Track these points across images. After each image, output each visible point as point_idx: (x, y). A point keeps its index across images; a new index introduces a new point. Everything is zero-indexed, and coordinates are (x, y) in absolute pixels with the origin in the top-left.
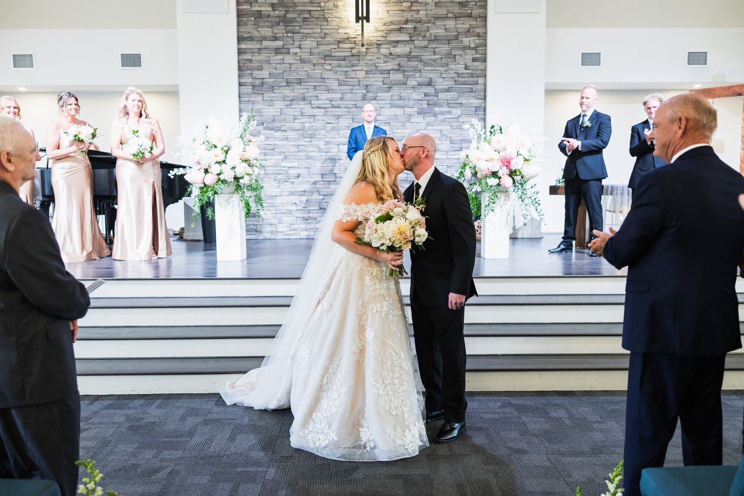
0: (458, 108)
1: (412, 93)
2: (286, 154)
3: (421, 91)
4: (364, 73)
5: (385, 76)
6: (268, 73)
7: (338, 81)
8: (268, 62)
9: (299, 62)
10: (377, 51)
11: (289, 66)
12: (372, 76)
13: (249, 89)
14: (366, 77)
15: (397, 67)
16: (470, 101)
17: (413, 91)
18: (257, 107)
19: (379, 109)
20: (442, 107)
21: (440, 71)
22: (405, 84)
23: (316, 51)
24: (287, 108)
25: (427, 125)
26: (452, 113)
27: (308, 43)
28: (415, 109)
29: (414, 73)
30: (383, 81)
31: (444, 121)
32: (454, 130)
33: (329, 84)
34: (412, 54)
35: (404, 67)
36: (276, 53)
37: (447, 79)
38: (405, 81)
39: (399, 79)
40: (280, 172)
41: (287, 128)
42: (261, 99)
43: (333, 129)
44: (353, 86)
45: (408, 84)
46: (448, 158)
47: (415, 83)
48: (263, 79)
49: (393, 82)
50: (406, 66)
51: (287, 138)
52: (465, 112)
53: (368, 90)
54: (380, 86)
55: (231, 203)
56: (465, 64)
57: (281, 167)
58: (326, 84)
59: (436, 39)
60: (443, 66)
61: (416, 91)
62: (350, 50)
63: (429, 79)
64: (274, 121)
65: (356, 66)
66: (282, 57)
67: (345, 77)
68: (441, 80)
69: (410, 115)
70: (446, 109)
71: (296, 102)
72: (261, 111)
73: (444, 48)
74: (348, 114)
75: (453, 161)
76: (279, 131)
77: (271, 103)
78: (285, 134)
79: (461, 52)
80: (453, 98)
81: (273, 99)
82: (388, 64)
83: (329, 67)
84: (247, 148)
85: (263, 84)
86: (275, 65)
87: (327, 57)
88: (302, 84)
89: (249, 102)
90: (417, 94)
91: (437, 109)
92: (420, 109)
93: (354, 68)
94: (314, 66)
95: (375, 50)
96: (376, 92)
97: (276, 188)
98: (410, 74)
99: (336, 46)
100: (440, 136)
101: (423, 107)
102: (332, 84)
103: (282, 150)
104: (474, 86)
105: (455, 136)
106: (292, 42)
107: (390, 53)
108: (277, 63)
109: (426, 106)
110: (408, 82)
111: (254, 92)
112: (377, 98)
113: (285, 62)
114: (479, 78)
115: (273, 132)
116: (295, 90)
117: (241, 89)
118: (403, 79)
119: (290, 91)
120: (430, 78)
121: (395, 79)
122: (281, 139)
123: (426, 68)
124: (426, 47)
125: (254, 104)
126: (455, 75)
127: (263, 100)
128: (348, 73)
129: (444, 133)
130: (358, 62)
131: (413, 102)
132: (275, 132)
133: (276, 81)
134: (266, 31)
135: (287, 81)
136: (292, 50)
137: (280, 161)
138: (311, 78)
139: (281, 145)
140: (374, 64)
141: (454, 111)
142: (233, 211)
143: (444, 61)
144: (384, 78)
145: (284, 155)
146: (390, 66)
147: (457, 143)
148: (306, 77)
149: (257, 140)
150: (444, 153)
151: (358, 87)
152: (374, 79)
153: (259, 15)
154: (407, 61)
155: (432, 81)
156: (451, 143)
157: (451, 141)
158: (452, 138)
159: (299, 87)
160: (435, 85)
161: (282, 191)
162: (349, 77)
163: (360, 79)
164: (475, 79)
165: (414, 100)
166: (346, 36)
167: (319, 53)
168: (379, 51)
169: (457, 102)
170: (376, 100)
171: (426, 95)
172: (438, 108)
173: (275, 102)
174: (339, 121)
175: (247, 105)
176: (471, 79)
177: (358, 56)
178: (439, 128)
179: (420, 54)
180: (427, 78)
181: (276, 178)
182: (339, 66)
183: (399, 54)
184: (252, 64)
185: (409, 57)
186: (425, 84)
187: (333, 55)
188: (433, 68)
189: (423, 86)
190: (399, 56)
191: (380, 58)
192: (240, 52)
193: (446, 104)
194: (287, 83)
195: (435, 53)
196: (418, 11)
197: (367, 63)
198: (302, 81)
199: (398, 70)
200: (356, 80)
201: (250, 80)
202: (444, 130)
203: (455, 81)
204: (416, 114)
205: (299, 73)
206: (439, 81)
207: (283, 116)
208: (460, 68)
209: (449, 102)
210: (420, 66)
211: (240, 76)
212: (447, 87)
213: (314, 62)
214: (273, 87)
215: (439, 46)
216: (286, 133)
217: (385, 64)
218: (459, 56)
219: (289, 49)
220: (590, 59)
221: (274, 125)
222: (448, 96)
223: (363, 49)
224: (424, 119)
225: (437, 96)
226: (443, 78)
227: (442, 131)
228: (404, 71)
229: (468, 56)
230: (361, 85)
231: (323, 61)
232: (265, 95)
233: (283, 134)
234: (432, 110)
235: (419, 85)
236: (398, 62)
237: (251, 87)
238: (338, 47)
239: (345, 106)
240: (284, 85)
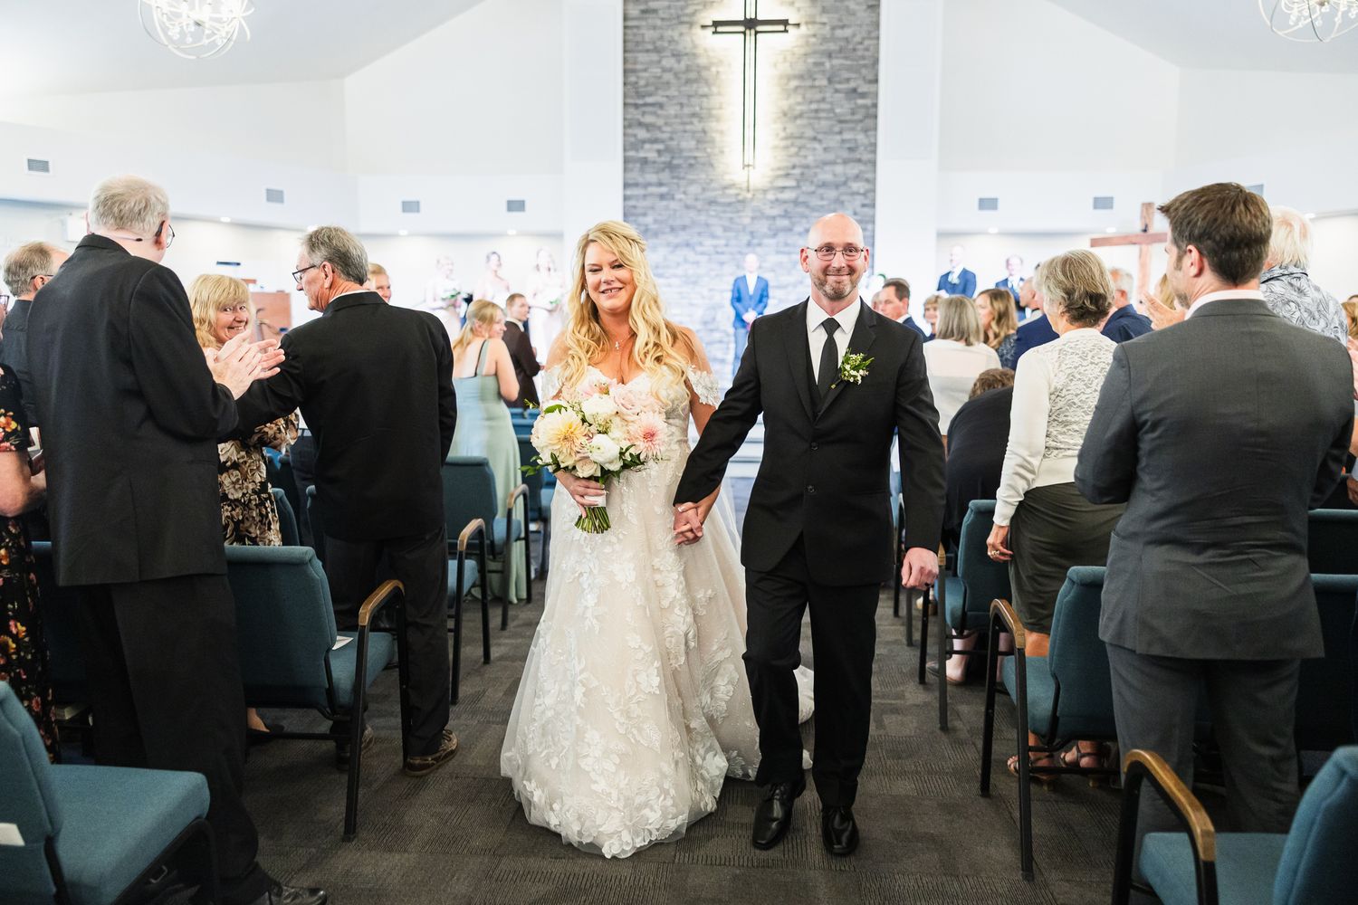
4: (749, 219)
5: (771, 222)
6: (652, 219)
7: (723, 227)
8: (653, 208)
9: (684, 208)
10: (763, 197)
11: (673, 212)
12: (757, 222)
14: (751, 224)
15: (783, 214)
22: (791, 230)
23: (701, 197)
24: (671, 254)
27: (694, 189)
30: (769, 227)
33: (713, 231)
34: (799, 200)
35: (790, 213)
36: (661, 199)
38: (791, 228)
39: (785, 225)
43: (717, 276)
44: (738, 232)
48: (648, 225)
49: (779, 228)
50: (792, 212)
53: (753, 236)
54: (765, 233)
58: (710, 231)
59: (824, 185)
62: (735, 196)
65: (742, 212)
66: (667, 203)
67: (729, 223)
71: (680, 248)
73: (832, 194)
79: (849, 198)
82: (774, 210)
83: (714, 214)
86: (659, 211)
87: (712, 202)
88: (686, 230)
93: (739, 214)
94: (699, 212)
95: (761, 196)
96: (761, 238)
99: (720, 192)
102: (717, 231)
106: (677, 188)
107: (777, 199)
108: (662, 209)
112: (762, 245)
113: (669, 208)
116: (679, 236)
118: (789, 225)
119: (674, 238)
121: (781, 225)
124: (813, 193)
128: (733, 219)
130: (743, 208)
133: (660, 227)
134: (652, 178)
136: (677, 197)
138: (695, 224)
140: (759, 210)
144: (769, 224)
146: (776, 212)
148: (691, 224)
151: (743, 234)
152: (759, 225)
153: (645, 161)
154: (793, 208)
159: (684, 233)
162: (734, 223)
163: (746, 226)
166: (731, 182)
167: (704, 199)
168: (766, 197)
174: (723, 268)
177: (743, 202)
179: (808, 200)
182: (724, 212)
183: (786, 200)
185: (795, 203)
187: (718, 201)
190: (786, 202)
191: (766, 204)
194: (671, 229)
195: (822, 199)
196: (805, 157)
197: (752, 210)
198: (686, 227)
199: (784, 216)
200: (741, 226)
205: (684, 219)
207: (667, 263)
210: (807, 212)
213: (699, 208)
214: (657, 233)
215: (827, 191)
217: (771, 210)
218: (848, 202)
219: (674, 195)
220: (987, 204)
223: (749, 196)
228: (790, 217)
229: (857, 202)
230: (746, 232)
231: (708, 207)
236: (784, 208)
238: (724, 193)
239: (730, 252)
240: (668, 231)
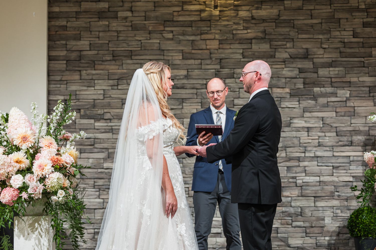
0: (345, 89)
1: (284, 68)
2: (110, 151)
3: (294, 65)
4: (217, 42)
5: (245, 46)
6: (87, 43)
7: (182, 53)
8: (89, 29)
9: (130, 29)
10: (235, 15)
11: (116, 34)
12: (228, 47)
13: (62, 65)
14: (219, 49)
15: (260, 35)
16: (361, 79)
17: (283, 66)
18: (73, 88)
19: (238, 90)
20: (324, 87)
21: (320, 40)
22: (273, 56)
23: (153, 14)
24: (112, 89)
25: (304, 112)
26: (338, 96)
27: (143, 5)
28: (287, 90)
29: (285, 43)
30: (242, 53)
31: (327, 105)
32: (342, 118)
33: (170, 58)
34: (282, 18)
35: (271, 34)
36: (99, 18)
37: (330, 50)
38: (272, 53)
39: (264, 50)
40: (102, 176)
41: (113, 116)
42: (77, 77)
44: (201, 59)
45: (276, 57)
46: (333, 156)
47: (286, 55)
48: (81, 51)
49: (256, 53)
50: (273, 33)
51: (112, 129)
52: (354, 94)
53: (223, 64)
54: (239, 60)
55: (37, 229)
56: (353, 31)
57: (103, 168)
58: (165, 57)
60: (323, 34)
61: (287, 65)
62: (198, 13)
63: (305, 51)
64: (94, 106)
65: (207, 33)
66: (107, 23)
67: (191, 48)
68: (321, 51)
69: (281, 98)
70: (329, 90)
71: (125, 81)
72: (78, 93)
73: (324, 10)
74: (195, 97)
75: (340, 160)
76: (102, 121)
77: (90, 83)
78: (110, 124)
79: (347, 16)
80: (338, 74)
81: (94, 77)
82: (249, 31)
83: (170, 36)
84: (62, 150)
85: (80, 58)
86: (97, 33)
87: (167, 22)
88: (133, 57)
89: (61, 82)
90: (289, 70)
91: (316, 90)
92: (293, 89)
93: (204, 36)
94: (150, 34)
95: (232, 13)
96: (233, 67)
97: (96, 198)
98: (280, 43)
99: (179, 9)
100: (322, 126)
101: (297, 87)
102: (174, 58)
103: (105, 145)
104: (366, 59)
105: (343, 125)
106: (121, 4)
107: (252, 16)
108: (101, 30)
109: (301, 86)
110: (277, 54)
111: (68, 69)
112: (235, 76)
113: (111, 28)
114: (373, 49)
115: (92, 121)
116: (124, 65)
117: (51, 65)
118: (270, 50)
119: (117, 67)
120: (307, 49)
121: (260, 50)
122: (103, 130)
123: (300, 36)
124: (300, 9)
125: (68, 84)
126: (339, 45)
127: (81, 79)
128: (196, 43)
129: (328, 121)
130: (209, 29)
131: (284, 80)
132: (95, 121)
133: (98, 54)
135: (113, 54)
136: (120, 14)
137: (102, 161)
138: (145, 50)
139: (103, 139)
140: (230, 31)
141: (340, 92)
142: (39, 241)
143: (324, 26)
144: (243, 49)
145: (107, 152)
146: (251, 33)
147: (345, 136)
148: (140, 49)
149: (75, 137)
150: (328, 149)
151: (208, 62)
152: (230, 51)
154: (274, 27)
155: (310, 53)
156: (337, 135)
157: (336, 132)
158: (338, 128)
159: (130, 61)
160: (313, 58)
161: (103, 202)
162: (197, 48)
163: (212, 51)
164: (368, 50)
165: (286, 78)
167: (156, 18)
168: (238, 14)
169: (344, 80)
170: (234, 78)
171: (301, 71)
172: (318, 89)
173: (96, 81)
174: (183, 106)
175: (59, 86)
176: (362, 50)
177: (209, 20)
178: (320, 114)
179: (293, 18)
180: (303, 48)
181: (96, 184)
182: (184, 34)
183: (264, 18)
184: (66, 32)
185: (277, 21)
186: (300, 56)
187: (175, 19)
188: (311, 36)
189: (298, 60)
190: (264, 21)
191: (238, 24)
192: (51, 17)
193: (329, 83)
194: (113, 56)
195: (312, 17)
197: (220, 30)
198: (133, 54)
199: (262, 38)
200: (206, 51)
201: (64, 53)
202: (327, 117)
203: (340, 52)
204: (288, 96)
205: (130, 43)
206: (319, 53)
207: (107, 100)
208: (347, 36)
209: (333, 80)
210: (293, 34)
211: (50, 48)
212: (330, 60)
213: (150, 28)
214: (94, 61)
215: (317, 7)
216: (110, 122)
217: (246, 32)
218: (345, 21)
219: (117, 12)
221: (95, 112)
222: (331, 73)
223: (217, 12)
224: (299, 104)
225: (317, 73)
226: (325, 48)
227: (324, 119)
228: (271, 40)
229: (356, 20)
230: (214, 59)
231: (161, 28)
232: (84, 73)
233: (106, 124)
234: (310, 90)
235: (291, 57)
236: (263, 28)
237: (65, 62)
238: (183, 10)
239: (192, 86)
240: (109, 59)
